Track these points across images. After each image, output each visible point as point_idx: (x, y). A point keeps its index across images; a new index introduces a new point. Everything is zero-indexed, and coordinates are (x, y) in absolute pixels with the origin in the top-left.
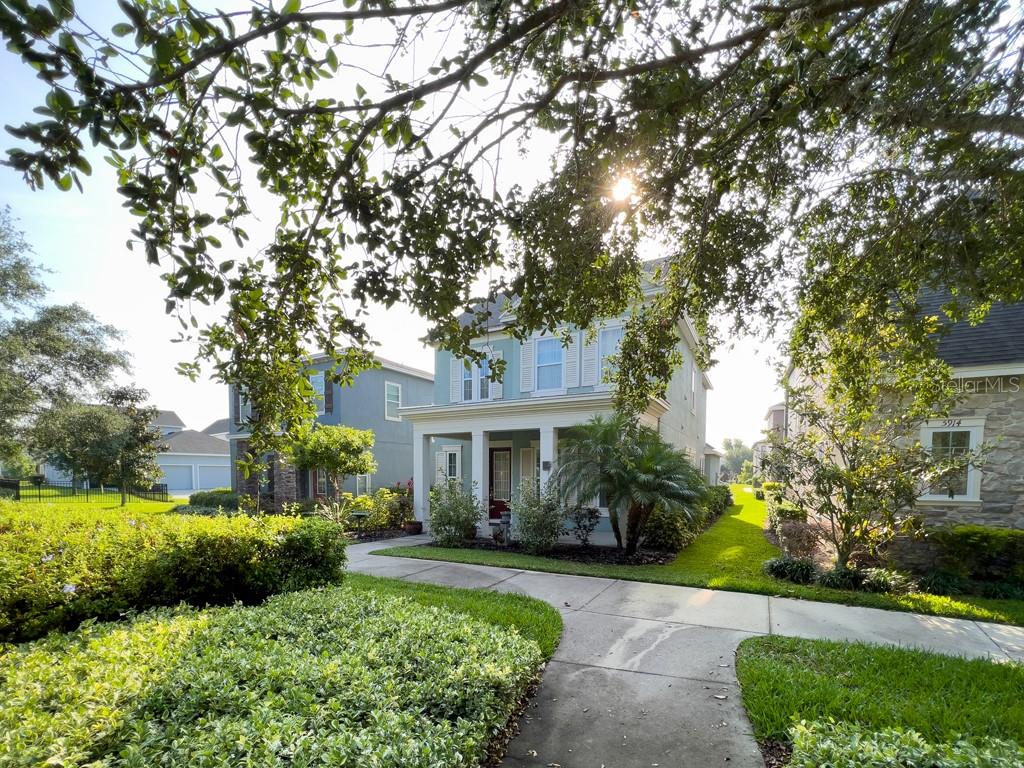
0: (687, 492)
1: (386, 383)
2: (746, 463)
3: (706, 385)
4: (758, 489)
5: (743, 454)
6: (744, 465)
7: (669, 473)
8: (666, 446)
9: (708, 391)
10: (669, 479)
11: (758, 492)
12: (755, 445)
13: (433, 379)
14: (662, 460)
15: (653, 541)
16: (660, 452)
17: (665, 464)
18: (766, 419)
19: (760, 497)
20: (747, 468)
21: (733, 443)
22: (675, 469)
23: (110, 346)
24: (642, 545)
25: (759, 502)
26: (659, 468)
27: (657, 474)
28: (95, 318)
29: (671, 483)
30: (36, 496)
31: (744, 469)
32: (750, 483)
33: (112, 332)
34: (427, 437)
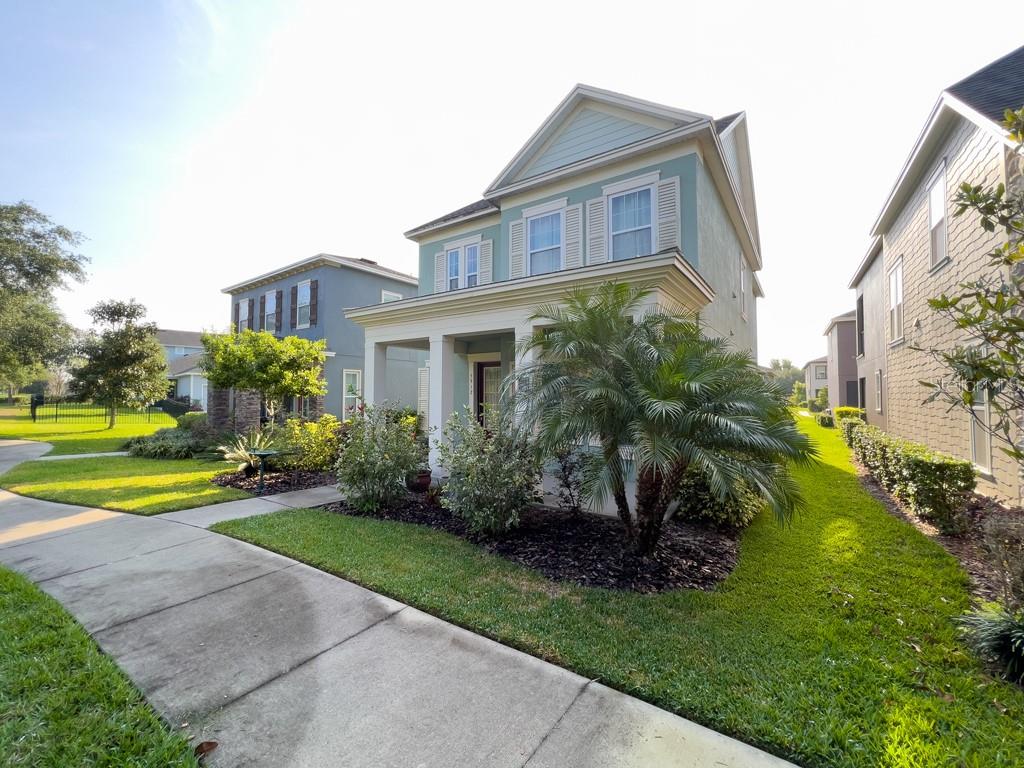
0: (758, 439)
1: (384, 292)
2: (798, 384)
3: (757, 292)
4: (822, 414)
5: (794, 375)
6: (795, 386)
7: (717, 398)
8: (710, 345)
9: (758, 299)
10: (718, 410)
11: (823, 419)
12: (808, 365)
13: (416, 283)
14: (701, 370)
15: (693, 510)
16: (698, 355)
17: (708, 377)
18: (827, 333)
19: (828, 423)
20: (800, 389)
21: (781, 364)
22: (729, 390)
23: (65, 249)
24: (674, 517)
25: (827, 430)
26: (695, 386)
27: (691, 401)
28: (48, 218)
29: (722, 421)
30: (52, 416)
31: (796, 391)
32: (805, 406)
33: (63, 233)
34: (382, 347)
